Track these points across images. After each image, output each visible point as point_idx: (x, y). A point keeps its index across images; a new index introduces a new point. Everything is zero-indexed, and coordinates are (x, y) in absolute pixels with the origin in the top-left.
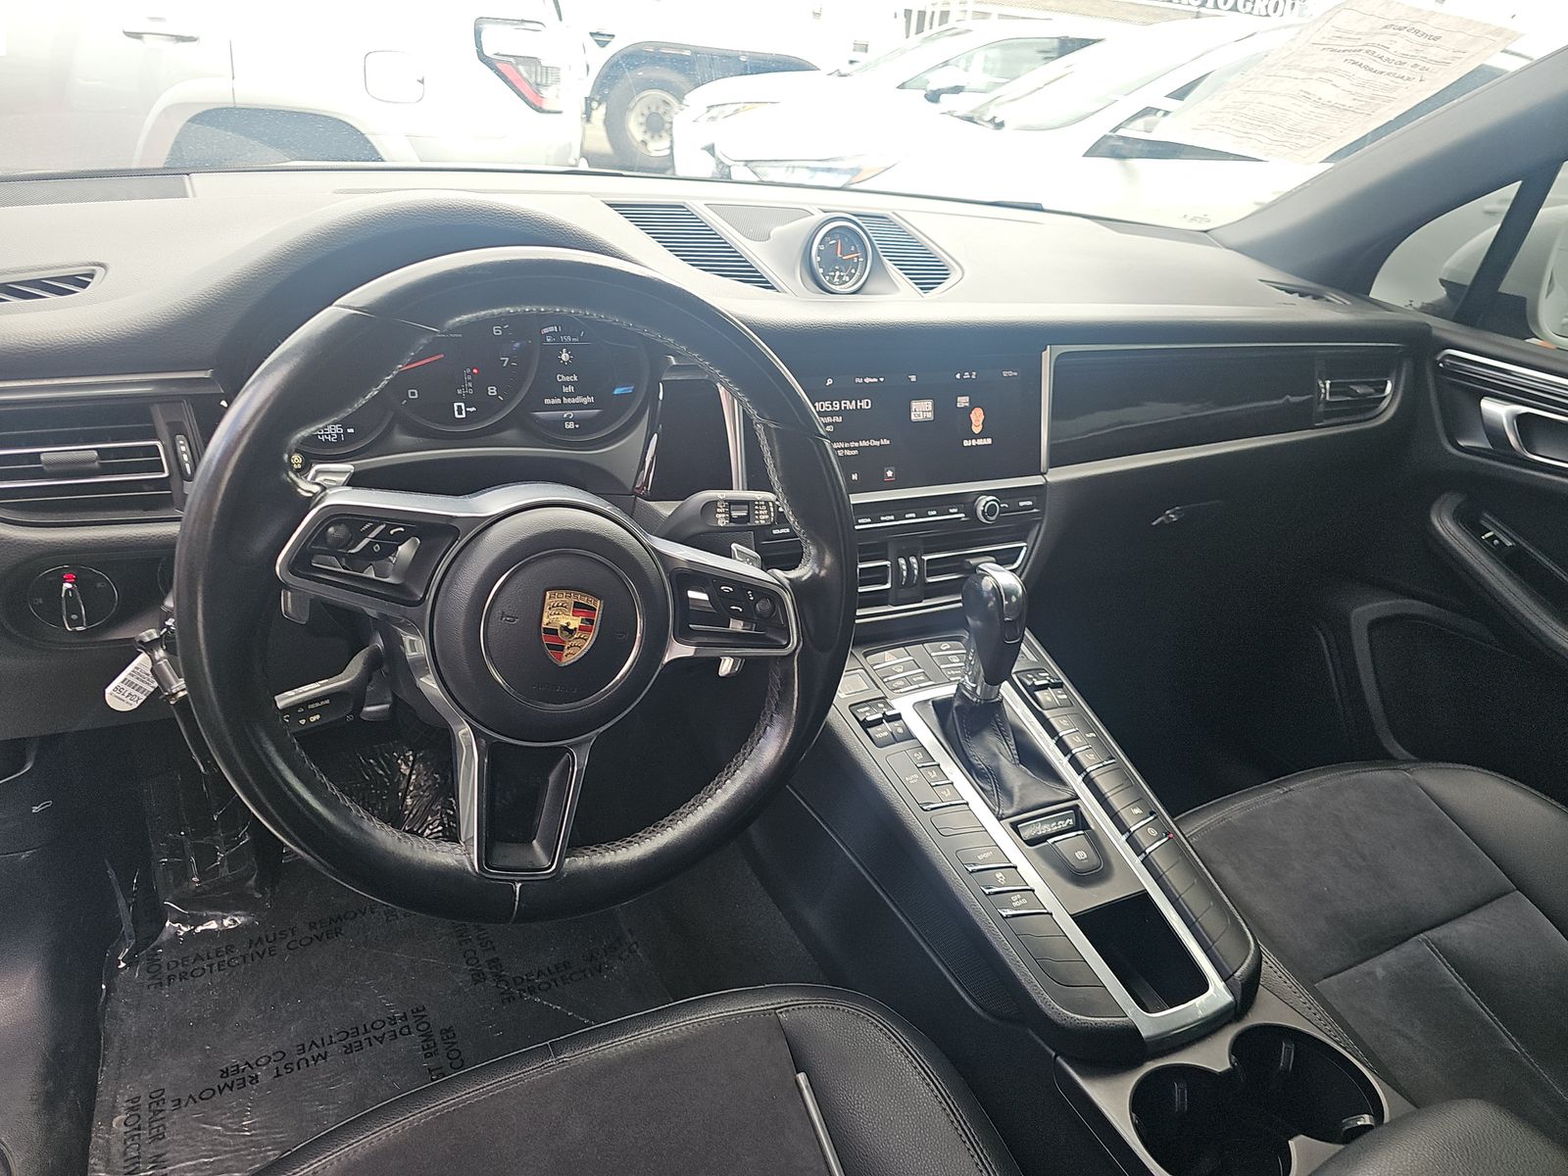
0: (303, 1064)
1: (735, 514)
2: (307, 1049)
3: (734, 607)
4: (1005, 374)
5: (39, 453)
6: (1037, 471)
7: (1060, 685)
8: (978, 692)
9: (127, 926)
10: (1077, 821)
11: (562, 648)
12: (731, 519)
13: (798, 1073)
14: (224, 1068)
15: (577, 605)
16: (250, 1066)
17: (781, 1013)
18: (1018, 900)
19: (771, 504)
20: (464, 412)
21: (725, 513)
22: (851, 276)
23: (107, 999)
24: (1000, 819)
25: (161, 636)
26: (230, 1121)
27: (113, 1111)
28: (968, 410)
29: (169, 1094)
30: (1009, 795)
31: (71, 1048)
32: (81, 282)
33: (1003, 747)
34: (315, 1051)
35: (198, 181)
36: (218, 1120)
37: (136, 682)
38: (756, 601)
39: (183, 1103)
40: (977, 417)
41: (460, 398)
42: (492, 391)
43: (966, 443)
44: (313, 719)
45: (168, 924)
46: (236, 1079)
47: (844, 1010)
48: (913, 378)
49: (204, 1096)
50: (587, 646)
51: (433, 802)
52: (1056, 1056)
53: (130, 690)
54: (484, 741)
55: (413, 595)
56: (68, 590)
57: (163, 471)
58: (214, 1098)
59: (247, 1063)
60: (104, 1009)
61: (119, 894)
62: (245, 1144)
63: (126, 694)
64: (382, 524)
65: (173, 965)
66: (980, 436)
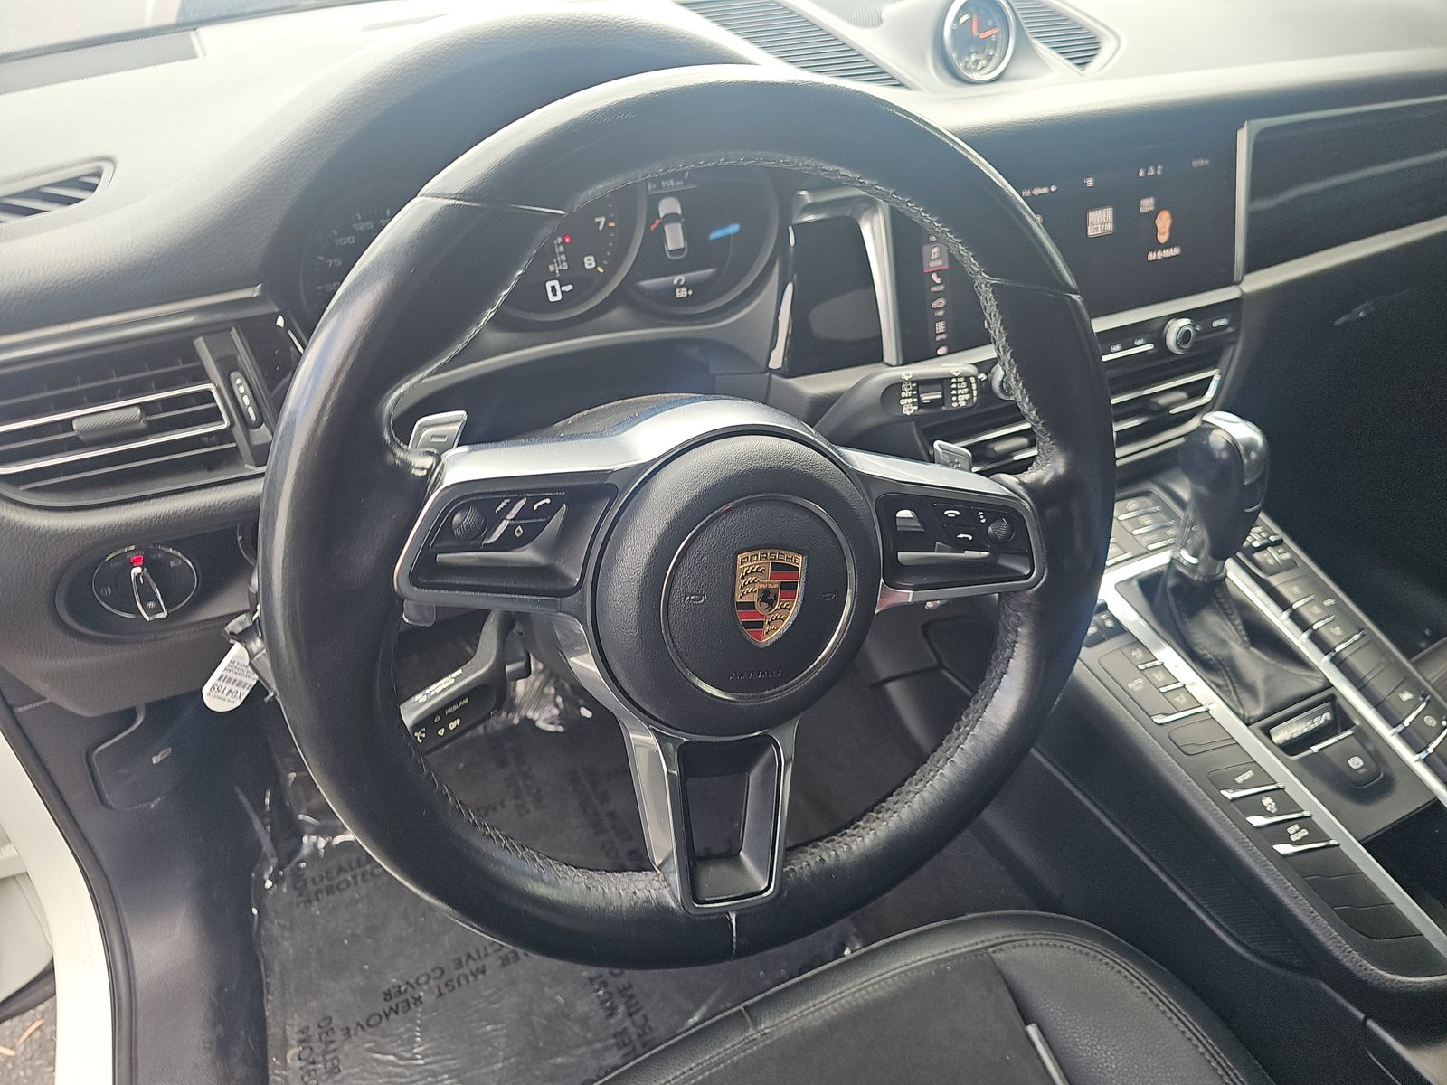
0: (463, 981)
1: (926, 398)
2: (464, 962)
3: (961, 536)
4: (1195, 164)
5: (72, 419)
6: (1229, 281)
7: (1279, 543)
8: (1201, 569)
9: (267, 846)
10: (1334, 716)
11: (761, 625)
12: (920, 404)
13: (1027, 1024)
14: (385, 988)
15: (775, 567)
16: (411, 986)
17: (994, 952)
18: (1297, 832)
19: (973, 380)
20: (559, 293)
21: (912, 396)
22: (989, 58)
23: (260, 924)
24: (1248, 725)
25: (254, 622)
26: (402, 1048)
27: (285, 1046)
28: (1153, 215)
29: (336, 1022)
30: (1251, 690)
31: (234, 987)
32: (87, 185)
33: (1228, 627)
34: (473, 965)
35: (207, 37)
36: (388, 1048)
37: (234, 676)
38: (988, 524)
39: (352, 1032)
40: (1164, 222)
41: (552, 277)
42: (589, 262)
43: (1151, 257)
44: (452, 726)
45: (305, 839)
46: (398, 1002)
47: (1068, 948)
48: (1090, 182)
49: (372, 1022)
50: (791, 616)
51: (544, 684)
52: (1365, 1020)
53: (229, 686)
54: (671, 746)
55: (565, 578)
56: (138, 576)
57: (221, 419)
58: (381, 1025)
59: (408, 983)
60: (258, 932)
61: (253, 815)
62: (420, 1073)
63: (226, 692)
64: (522, 498)
65: (317, 879)
66: (1168, 245)
